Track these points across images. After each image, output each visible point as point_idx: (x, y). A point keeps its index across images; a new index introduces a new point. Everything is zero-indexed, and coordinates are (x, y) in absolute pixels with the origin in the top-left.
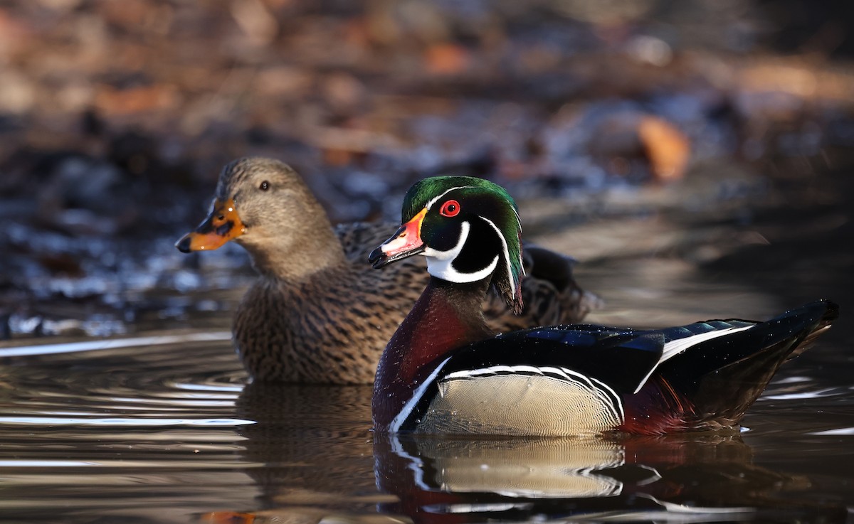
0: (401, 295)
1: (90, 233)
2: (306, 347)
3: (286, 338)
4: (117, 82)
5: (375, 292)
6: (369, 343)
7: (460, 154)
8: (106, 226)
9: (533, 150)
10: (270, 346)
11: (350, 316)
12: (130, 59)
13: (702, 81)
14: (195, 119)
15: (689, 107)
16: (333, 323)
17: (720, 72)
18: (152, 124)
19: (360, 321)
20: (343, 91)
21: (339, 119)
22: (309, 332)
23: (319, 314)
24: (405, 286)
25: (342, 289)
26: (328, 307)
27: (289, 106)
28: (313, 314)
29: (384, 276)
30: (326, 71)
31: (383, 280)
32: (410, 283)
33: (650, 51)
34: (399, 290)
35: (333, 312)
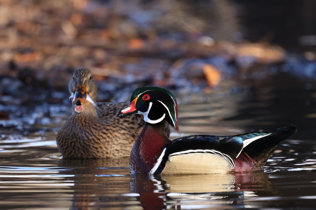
0: (117, 126)
1: (11, 104)
2: (85, 144)
3: (77, 139)
4: (21, 51)
5: (109, 126)
6: (107, 143)
7: (141, 77)
8: (17, 101)
9: (166, 76)
10: (71, 143)
11: (101, 134)
12: (26, 43)
13: (225, 52)
14: (48, 65)
15: (221, 61)
16: (95, 136)
17: (231, 49)
18: (33, 66)
19: (104, 136)
20: (100, 55)
21: (99, 65)
22: (86, 138)
23: (90, 132)
24: (118, 123)
25: (98, 124)
26: (94, 131)
27: (81, 60)
28: (88, 132)
29: (111, 120)
30: (94, 48)
31: (112, 121)
32: (119, 122)
33: (207, 41)
34: (116, 124)
35: (95, 133)
